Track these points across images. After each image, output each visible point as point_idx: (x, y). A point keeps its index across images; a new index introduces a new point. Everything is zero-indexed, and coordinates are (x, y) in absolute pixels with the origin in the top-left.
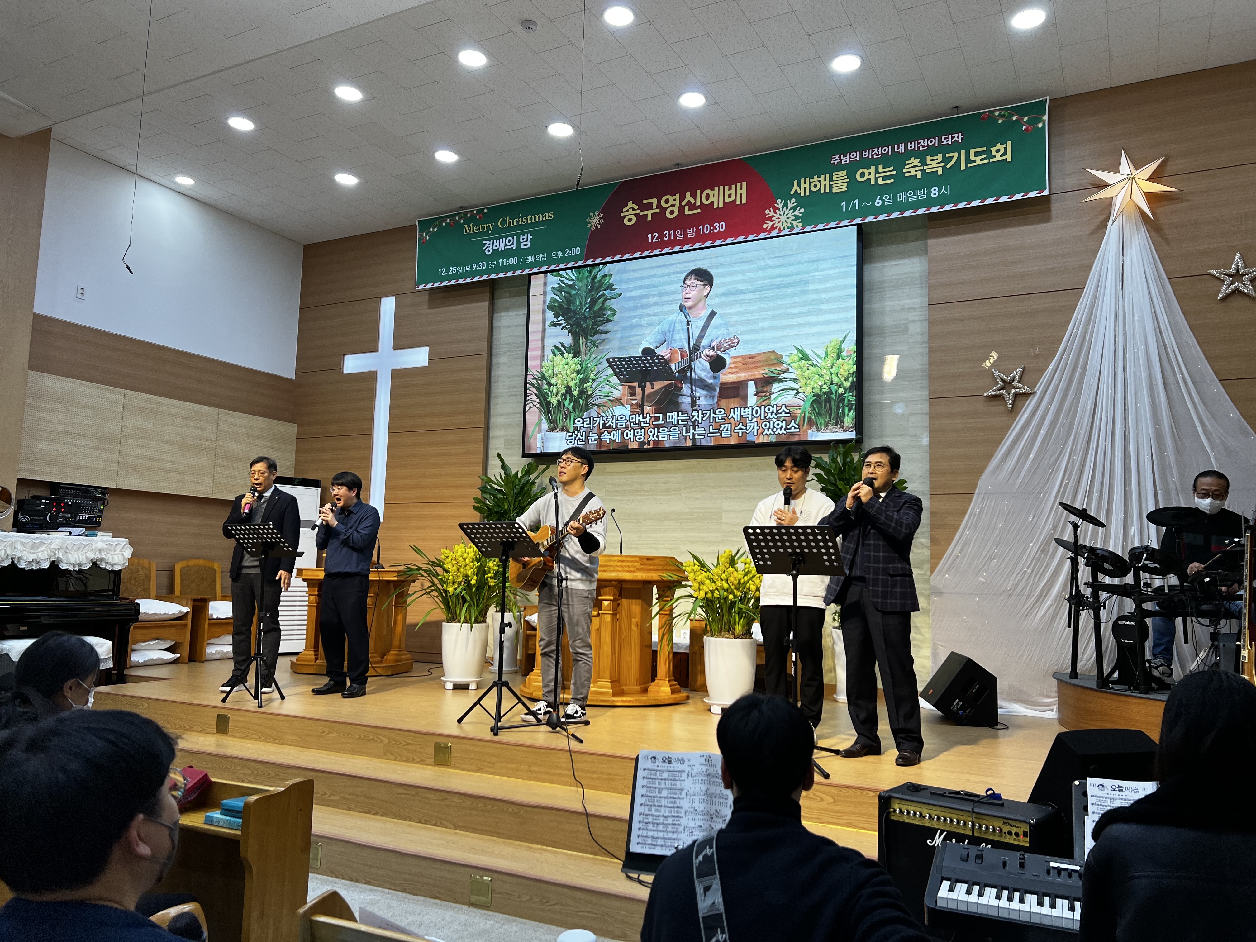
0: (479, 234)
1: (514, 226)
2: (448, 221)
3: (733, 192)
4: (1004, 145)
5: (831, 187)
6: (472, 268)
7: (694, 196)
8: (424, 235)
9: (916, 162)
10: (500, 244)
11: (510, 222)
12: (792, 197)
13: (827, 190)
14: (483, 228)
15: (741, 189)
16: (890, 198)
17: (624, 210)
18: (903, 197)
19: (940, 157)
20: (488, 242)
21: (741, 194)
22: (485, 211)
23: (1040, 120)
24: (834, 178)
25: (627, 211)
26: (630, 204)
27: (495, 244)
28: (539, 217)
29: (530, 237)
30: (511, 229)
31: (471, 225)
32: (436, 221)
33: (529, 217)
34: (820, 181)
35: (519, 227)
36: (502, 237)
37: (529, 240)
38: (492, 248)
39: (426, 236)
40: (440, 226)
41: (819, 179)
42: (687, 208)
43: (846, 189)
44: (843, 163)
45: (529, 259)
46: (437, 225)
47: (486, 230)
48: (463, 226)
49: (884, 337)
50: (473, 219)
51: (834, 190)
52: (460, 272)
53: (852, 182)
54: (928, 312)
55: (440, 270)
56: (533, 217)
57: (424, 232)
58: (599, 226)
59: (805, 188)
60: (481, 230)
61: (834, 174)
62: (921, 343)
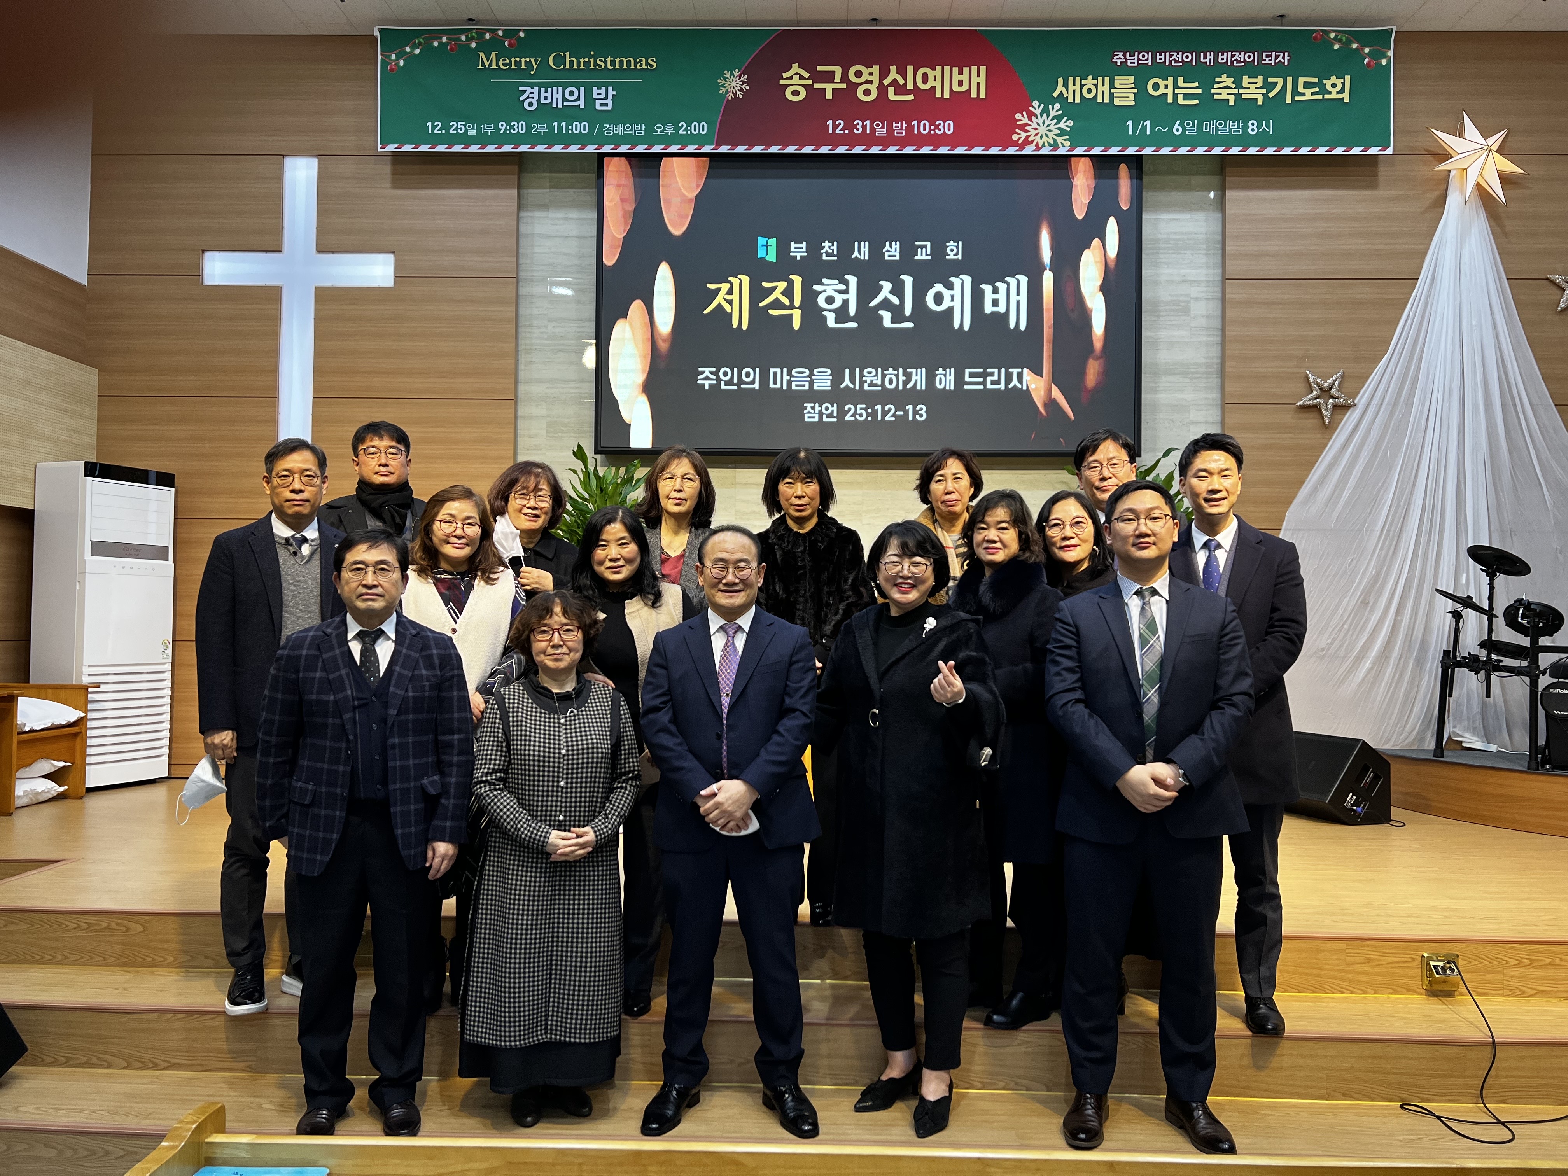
0: (509, 72)
1: (579, 70)
2: (444, 39)
3: (965, 77)
4: (1342, 80)
5: (1111, 95)
6: (497, 129)
7: (903, 73)
8: (393, 57)
9: (1229, 81)
10: (555, 97)
11: (571, 63)
12: (1054, 101)
13: (1107, 100)
14: (518, 63)
15: (978, 76)
16: (1193, 127)
17: (785, 75)
18: (1211, 127)
19: (1260, 80)
20: (529, 89)
21: (978, 84)
22: (522, 34)
23: (1384, 56)
24: (1117, 84)
25: (791, 78)
26: (795, 68)
27: (543, 94)
28: (629, 62)
29: (611, 92)
30: (573, 73)
31: (493, 54)
32: (418, 37)
33: (609, 59)
34: (1096, 85)
35: (587, 72)
36: (557, 85)
37: (610, 97)
38: (539, 101)
39: (398, 58)
40: (426, 47)
41: (1095, 82)
42: (891, 90)
43: (1133, 103)
44: (1129, 64)
45: (612, 129)
46: (420, 43)
47: (523, 67)
48: (475, 53)
49: (1159, 316)
50: (495, 44)
51: (1116, 102)
52: (472, 132)
53: (1141, 94)
54: (1219, 289)
55: (430, 124)
56: (617, 60)
57: (392, 52)
58: (740, 95)
59: (1074, 91)
60: (513, 67)
61: (1116, 78)
62: (1207, 329)
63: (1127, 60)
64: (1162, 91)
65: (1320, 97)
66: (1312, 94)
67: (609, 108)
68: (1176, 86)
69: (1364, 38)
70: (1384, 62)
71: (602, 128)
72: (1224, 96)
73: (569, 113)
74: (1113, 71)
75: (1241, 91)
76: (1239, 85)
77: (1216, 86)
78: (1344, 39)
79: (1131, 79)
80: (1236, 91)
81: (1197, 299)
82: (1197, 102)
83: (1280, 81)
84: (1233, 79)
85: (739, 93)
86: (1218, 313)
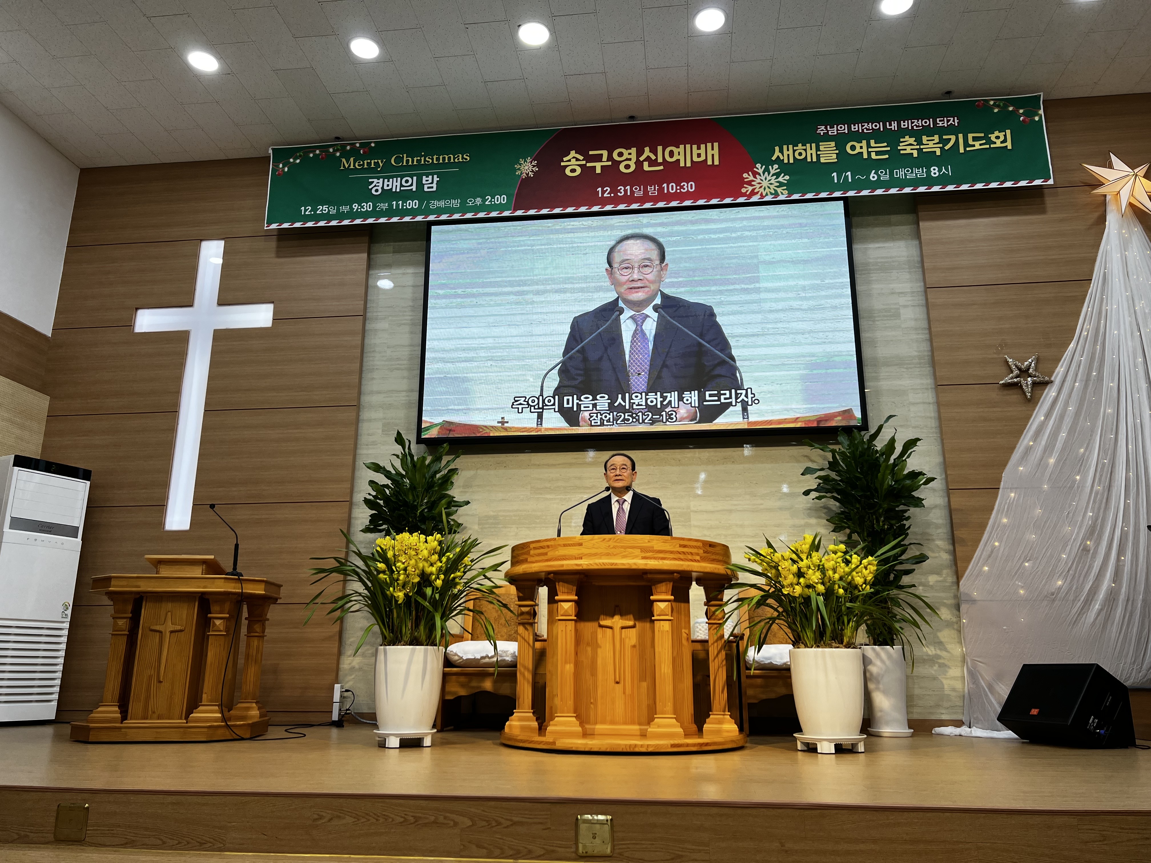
0: (363, 170)
1: (413, 165)
2: (318, 152)
3: (702, 151)
4: (1004, 133)
5: (818, 156)
6: (351, 208)
7: (654, 151)
8: (281, 166)
9: (912, 140)
10: (395, 184)
11: (408, 161)
12: (773, 163)
13: (815, 160)
14: (369, 164)
15: (713, 149)
16: (886, 174)
17: (565, 159)
18: (900, 173)
19: (936, 138)
20: (376, 181)
21: (713, 155)
22: (373, 145)
23: (1036, 114)
24: (821, 148)
25: (570, 161)
26: (573, 153)
27: (386, 183)
28: (449, 158)
29: (436, 179)
30: (408, 167)
31: (352, 159)
32: (299, 152)
33: (435, 157)
34: (805, 150)
35: (419, 166)
36: (397, 177)
37: (435, 182)
38: (383, 188)
39: (284, 167)
40: (305, 158)
41: (804, 147)
42: (646, 164)
43: (836, 160)
44: (830, 134)
45: (435, 204)
46: (300, 156)
47: (373, 166)
48: (339, 159)
49: (874, 321)
50: (354, 153)
51: (822, 160)
52: (333, 212)
53: (842, 153)
54: (924, 298)
55: (303, 208)
56: (441, 157)
57: (280, 163)
58: (531, 174)
59: (788, 155)
60: (366, 166)
61: (820, 144)
62: (916, 329)
63: (828, 131)
64: (858, 150)
65: (988, 146)
66: (981, 145)
67: (434, 189)
68: (869, 146)
69: (1018, 103)
70: (1037, 119)
71: (428, 203)
72: (908, 151)
73: (405, 195)
74: (818, 140)
75: (922, 147)
76: (920, 142)
77: (901, 144)
78: (1001, 104)
79: (833, 144)
80: (918, 147)
81: (905, 306)
82: (887, 156)
83: (953, 138)
84: (914, 139)
85: (530, 173)
86: (924, 316)
